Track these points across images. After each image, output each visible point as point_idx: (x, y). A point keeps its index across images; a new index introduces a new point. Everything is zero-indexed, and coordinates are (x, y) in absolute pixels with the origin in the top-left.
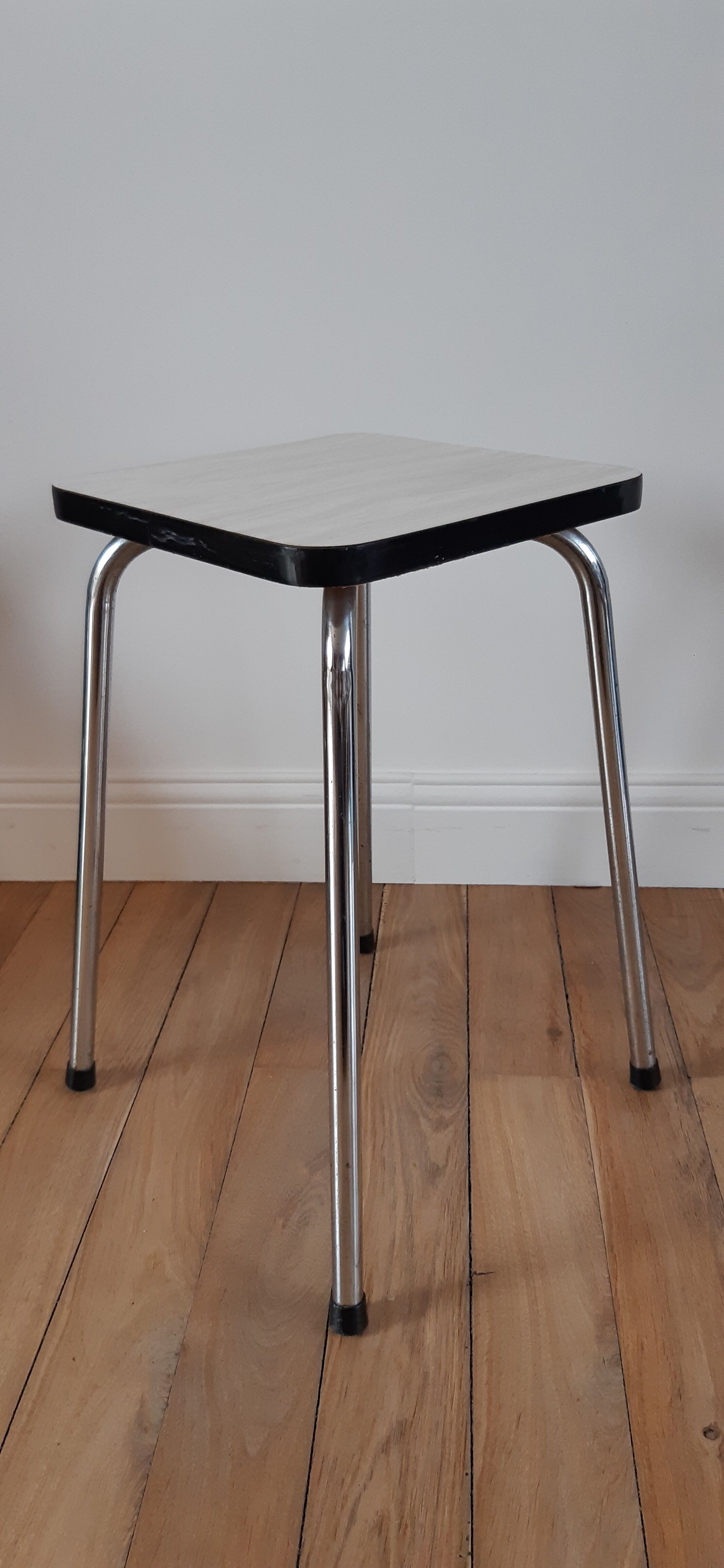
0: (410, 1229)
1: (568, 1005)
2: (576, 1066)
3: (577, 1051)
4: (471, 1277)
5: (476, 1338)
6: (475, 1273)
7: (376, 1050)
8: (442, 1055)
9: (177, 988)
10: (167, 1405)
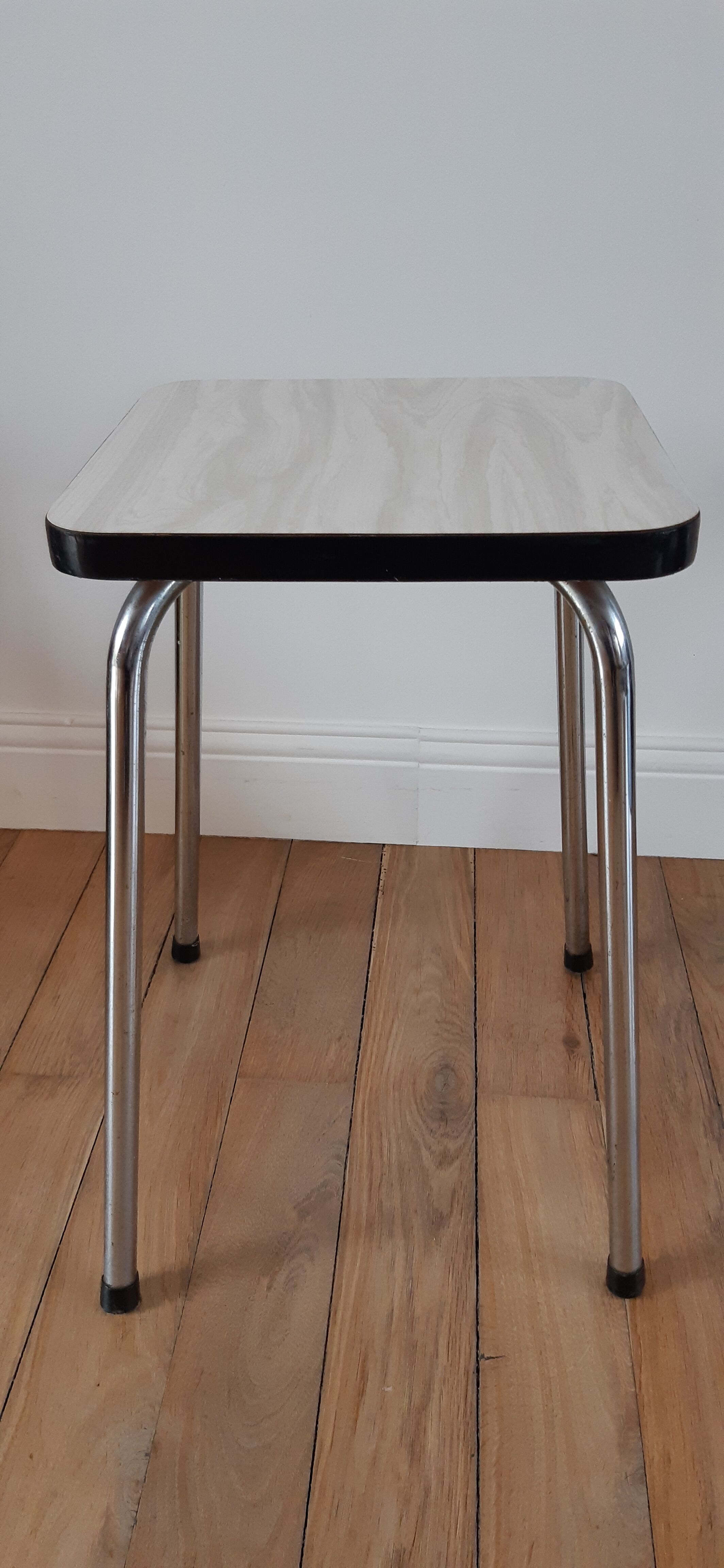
0: (411, 1295)
1: (586, 1006)
2: (595, 1087)
3: (596, 1068)
4: (478, 1362)
5: (484, 1444)
6: (483, 1356)
7: (374, 1058)
8: (446, 1068)
9: (154, 972)
10: (136, 1521)
